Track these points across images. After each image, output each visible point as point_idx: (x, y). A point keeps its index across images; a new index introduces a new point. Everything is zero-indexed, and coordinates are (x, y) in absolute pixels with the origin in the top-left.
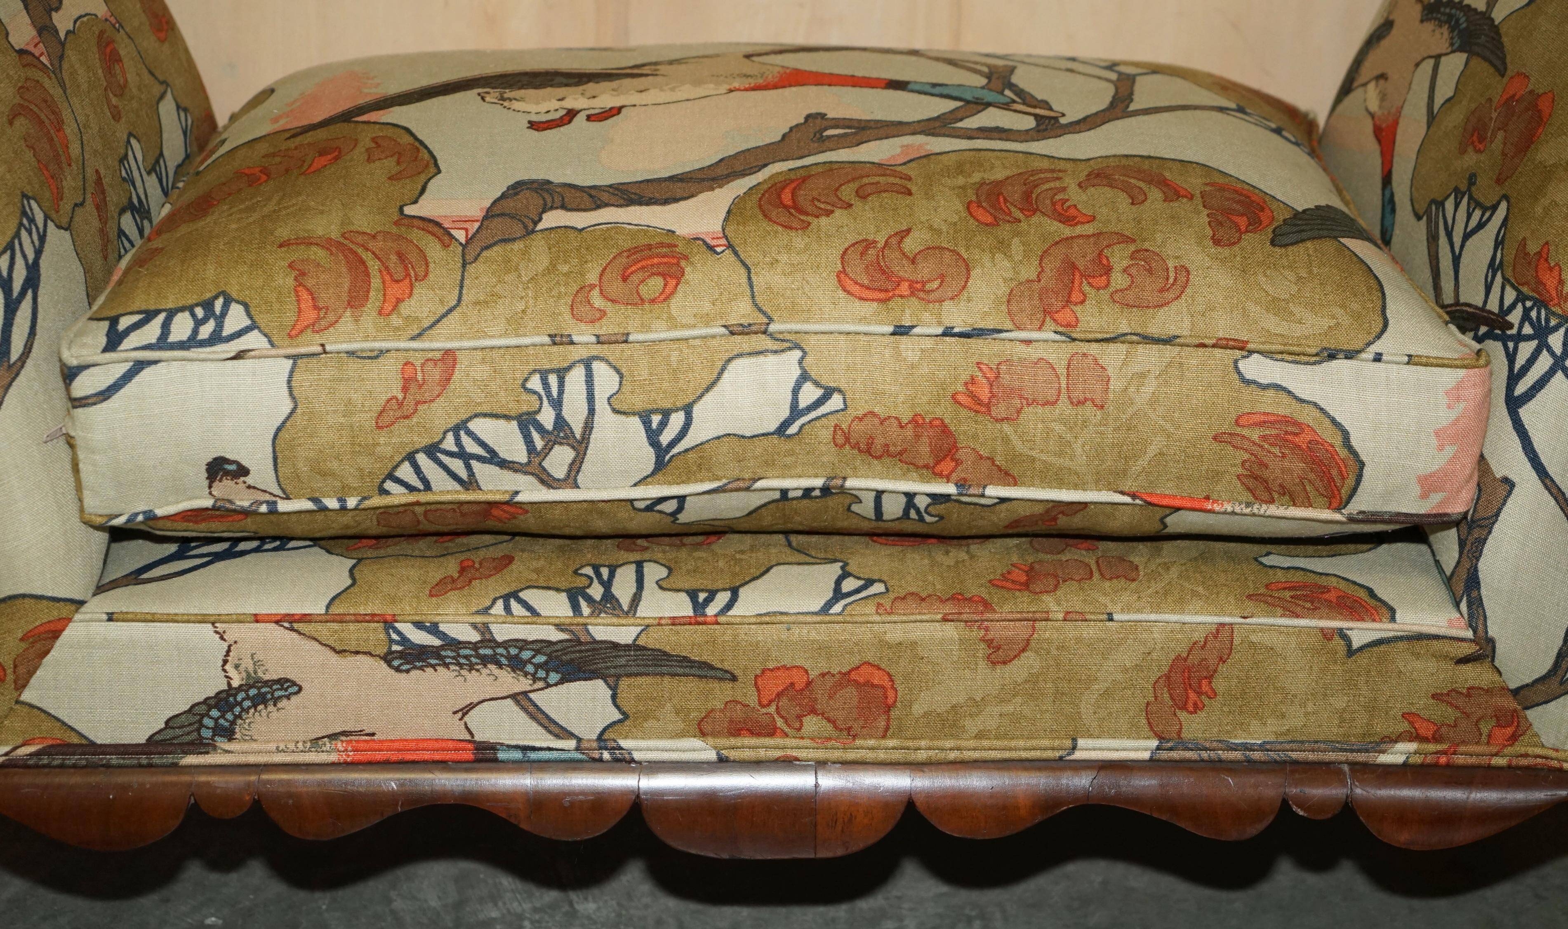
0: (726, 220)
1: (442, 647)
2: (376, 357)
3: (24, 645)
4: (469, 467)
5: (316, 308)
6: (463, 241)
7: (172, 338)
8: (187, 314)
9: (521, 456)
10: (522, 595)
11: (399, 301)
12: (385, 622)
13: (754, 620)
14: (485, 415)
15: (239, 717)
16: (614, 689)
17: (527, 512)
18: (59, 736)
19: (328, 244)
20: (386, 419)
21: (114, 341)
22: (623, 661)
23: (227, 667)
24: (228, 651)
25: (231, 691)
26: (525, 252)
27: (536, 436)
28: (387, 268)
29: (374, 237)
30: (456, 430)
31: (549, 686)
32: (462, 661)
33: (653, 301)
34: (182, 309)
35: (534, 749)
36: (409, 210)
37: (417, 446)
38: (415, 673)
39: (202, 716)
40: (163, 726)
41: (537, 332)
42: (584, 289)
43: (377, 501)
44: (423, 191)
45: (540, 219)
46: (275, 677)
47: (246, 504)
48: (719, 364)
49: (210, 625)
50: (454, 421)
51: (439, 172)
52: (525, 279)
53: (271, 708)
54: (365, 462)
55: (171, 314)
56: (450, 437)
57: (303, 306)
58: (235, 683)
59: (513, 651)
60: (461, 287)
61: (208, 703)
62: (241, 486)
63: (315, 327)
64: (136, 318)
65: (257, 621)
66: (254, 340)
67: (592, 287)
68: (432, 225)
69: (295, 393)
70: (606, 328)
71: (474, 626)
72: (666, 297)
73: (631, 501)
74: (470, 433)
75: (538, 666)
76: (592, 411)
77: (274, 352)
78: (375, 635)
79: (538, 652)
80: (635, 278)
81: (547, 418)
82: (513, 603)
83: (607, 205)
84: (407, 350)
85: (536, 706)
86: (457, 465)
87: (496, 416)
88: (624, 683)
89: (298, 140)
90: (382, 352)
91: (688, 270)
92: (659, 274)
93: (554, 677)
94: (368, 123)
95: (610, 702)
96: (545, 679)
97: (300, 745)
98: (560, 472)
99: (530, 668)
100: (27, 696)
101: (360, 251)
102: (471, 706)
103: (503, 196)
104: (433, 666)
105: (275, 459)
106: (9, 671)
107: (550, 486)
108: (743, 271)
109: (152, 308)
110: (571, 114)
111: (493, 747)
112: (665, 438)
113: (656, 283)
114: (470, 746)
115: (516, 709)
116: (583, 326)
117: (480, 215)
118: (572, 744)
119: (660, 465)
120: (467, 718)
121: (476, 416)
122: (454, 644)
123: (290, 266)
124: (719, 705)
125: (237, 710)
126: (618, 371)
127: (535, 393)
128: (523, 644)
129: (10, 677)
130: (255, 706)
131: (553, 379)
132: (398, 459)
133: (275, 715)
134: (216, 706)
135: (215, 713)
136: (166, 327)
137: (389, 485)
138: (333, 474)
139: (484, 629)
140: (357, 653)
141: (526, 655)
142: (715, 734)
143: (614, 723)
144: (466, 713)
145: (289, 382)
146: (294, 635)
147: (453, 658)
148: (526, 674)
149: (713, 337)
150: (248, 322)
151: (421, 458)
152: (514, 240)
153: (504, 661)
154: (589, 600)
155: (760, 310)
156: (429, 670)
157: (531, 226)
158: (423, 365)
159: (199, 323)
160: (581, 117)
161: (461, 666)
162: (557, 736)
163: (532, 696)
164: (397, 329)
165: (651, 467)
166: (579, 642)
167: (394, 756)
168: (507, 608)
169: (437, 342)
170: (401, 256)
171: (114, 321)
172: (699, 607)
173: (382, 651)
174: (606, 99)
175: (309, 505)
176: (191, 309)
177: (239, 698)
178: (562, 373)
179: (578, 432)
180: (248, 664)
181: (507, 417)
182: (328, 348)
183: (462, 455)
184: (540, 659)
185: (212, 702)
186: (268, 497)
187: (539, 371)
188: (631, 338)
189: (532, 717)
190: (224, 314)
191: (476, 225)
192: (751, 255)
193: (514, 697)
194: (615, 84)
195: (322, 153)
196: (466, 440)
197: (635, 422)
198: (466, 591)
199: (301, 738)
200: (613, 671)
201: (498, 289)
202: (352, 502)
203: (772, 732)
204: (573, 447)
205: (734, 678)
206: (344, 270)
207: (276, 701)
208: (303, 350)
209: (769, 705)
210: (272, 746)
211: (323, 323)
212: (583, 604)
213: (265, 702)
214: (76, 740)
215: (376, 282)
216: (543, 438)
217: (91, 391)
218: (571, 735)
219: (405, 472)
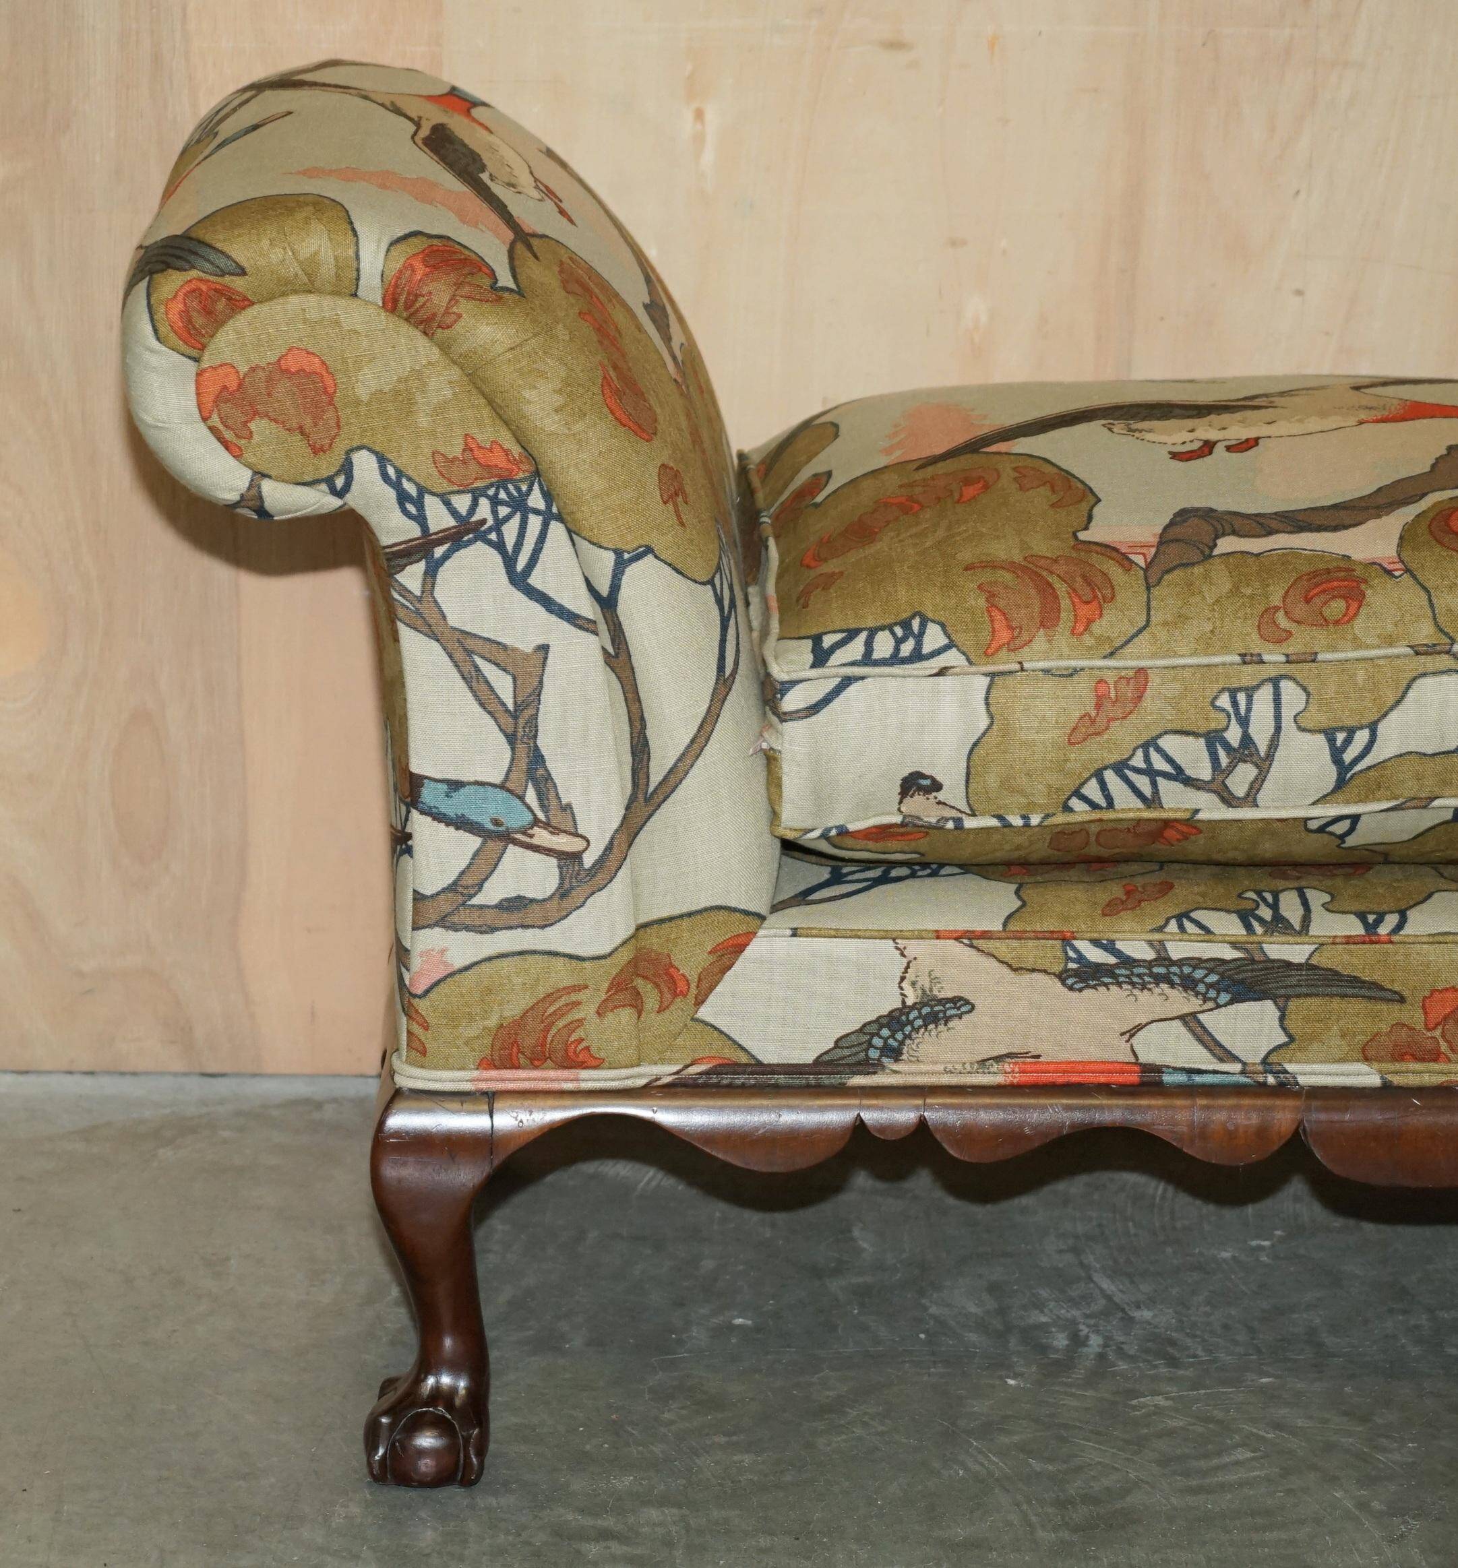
0: (1400, 545)
1: (1116, 966)
2: (1071, 675)
3: (711, 959)
4: (1154, 785)
5: (1010, 628)
6: (1143, 565)
7: (876, 655)
8: (887, 632)
9: (1205, 773)
10: (1193, 915)
11: (1090, 622)
12: (1063, 939)
13: (1424, 939)
14: (1176, 732)
15: (909, 1036)
16: (1283, 1010)
17: (1201, 832)
18: (728, 1056)
19: (1011, 567)
20: (1079, 736)
21: (821, 658)
22: (1294, 981)
23: (904, 984)
24: (908, 967)
25: (904, 1009)
26: (1206, 576)
27: (1222, 754)
28: (1074, 590)
29: (1056, 561)
30: (1145, 747)
31: (1218, 1006)
32: (1135, 979)
33: (1337, 622)
34: (882, 628)
35: (1200, 1072)
36: (1082, 536)
37: (1107, 763)
38: (1088, 992)
39: (872, 1035)
40: (832, 1045)
41: (1225, 650)
42: (1271, 611)
43: (1060, 819)
44: (1090, 518)
45: (1215, 545)
46: (950, 995)
47: (933, 820)
48: (1404, 684)
49: (891, 942)
50: (1145, 737)
51: (1099, 500)
52: (1210, 601)
53: (941, 1028)
54: (1053, 778)
55: (872, 633)
56: (1140, 754)
57: (997, 626)
58: (910, 1002)
59: (1187, 970)
60: (1149, 610)
61: (879, 1022)
62: (932, 801)
63: (1010, 646)
64: (839, 636)
65: (938, 938)
66: (952, 658)
67: (1277, 608)
68: (1109, 550)
69: (992, 709)
70: (1293, 647)
71: (1150, 943)
72: (1349, 618)
73: (1306, 820)
74: (1159, 750)
75: (1210, 986)
76: (1278, 729)
77: (973, 669)
78: (1051, 952)
79: (1211, 971)
80: (1318, 601)
81: (1234, 735)
82: (1185, 921)
83: (1277, 532)
84: (1100, 668)
85: (1203, 1027)
86: (1143, 783)
87: (1186, 733)
88: (1293, 1004)
89: (930, 470)
90: (1075, 671)
91: (1369, 592)
92: (1341, 597)
93: (1224, 997)
94: (999, 453)
95: (1277, 1023)
96: (1215, 1000)
97: (968, 1067)
98: (1240, 790)
99: (1201, 988)
100: (704, 1013)
101: (1045, 573)
102: (1140, 1027)
103: (1172, 524)
104: (1106, 985)
105: (968, 774)
106: (693, 985)
107: (1230, 805)
108: (1423, 594)
109: (853, 626)
110: (1208, 447)
111: (1158, 1069)
112: (1348, 756)
113: (1337, 607)
114: (1137, 1068)
115: (1183, 1030)
116: (1271, 646)
117: (1154, 540)
118: (1237, 1067)
119: (1341, 784)
120: (1134, 1041)
121: (1166, 733)
122: (1128, 962)
123: (980, 587)
124: (1385, 1028)
125: (908, 1029)
126: (1305, 689)
127: (1223, 710)
128: (1196, 963)
129: (693, 991)
130: (926, 1025)
131: (1241, 698)
132: (1086, 775)
133: (945, 1034)
134: (888, 1026)
135: (885, 1032)
136: (869, 644)
137: (1075, 803)
138: (1021, 791)
139: (1159, 947)
140: (1033, 970)
141: (1199, 973)
142: (1379, 1059)
143: (1280, 1046)
144: (1132, 1036)
145: (987, 699)
146: (973, 952)
147: (1127, 976)
148: (1197, 994)
149: (1398, 657)
150: (947, 641)
151: (1109, 775)
152: (1193, 564)
153: (1177, 980)
154: (1261, 920)
155: (1441, 630)
156: (1102, 989)
157: (1207, 551)
158: (1116, 682)
159: (899, 642)
160: (1219, 450)
161: (1133, 984)
162: (1221, 1060)
163: (1200, 1016)
164: (1090, 648)
165: (1331, 786)
166: (1253, 961)
167: (1059, 1078)
168: (1181, 928)
169: (1128, 661)
170: (1084, 577)
171: (817, 639)
172: (1371, 928)
173: (1057, 969)
174: (1238, 431)
175: (994, 822)
176: (890, 628)
177: (911, 1017)
178: (1250, 691)
179: (1263, 750)
180: (925, 982)
181: (1196, 735)
182: (1026, 665)
183: (1151, 773)
184: (1213, 978)
185: (884, 1021)
186: (954, 814)
187: (1229, 690)
188: (1320, 657)
189: (1200, 1040)
190: (922, 633)
191: (1153, 550)
192: (1431, 581)
193: (1182, 1018)
194: (1238, 416)
195: (967, 482)
196: (1155, 757)
197: (1321, 739)
198: (1138, 911)
199: (967, 1058)
200: (1282, 992)
201: (1184, 611)
202: (1035, 820)
203: (1436, 1057)
204: (1257, 766)
205: (1402, 1000)
206: (1033, 592)
207: (947, 1020)
208: (1002, 668)
209: (1434, 1028)
210: (941, 1068)
211: (1018, 642)
212: (1255, 924)
213: (936, 1021)
214: (744, 1059)
215: (1065, 603)
216: (1228, 754)
217: (802, 705)
218: (1236, 1059)
219: (1092, 790)
